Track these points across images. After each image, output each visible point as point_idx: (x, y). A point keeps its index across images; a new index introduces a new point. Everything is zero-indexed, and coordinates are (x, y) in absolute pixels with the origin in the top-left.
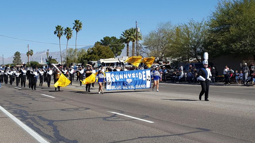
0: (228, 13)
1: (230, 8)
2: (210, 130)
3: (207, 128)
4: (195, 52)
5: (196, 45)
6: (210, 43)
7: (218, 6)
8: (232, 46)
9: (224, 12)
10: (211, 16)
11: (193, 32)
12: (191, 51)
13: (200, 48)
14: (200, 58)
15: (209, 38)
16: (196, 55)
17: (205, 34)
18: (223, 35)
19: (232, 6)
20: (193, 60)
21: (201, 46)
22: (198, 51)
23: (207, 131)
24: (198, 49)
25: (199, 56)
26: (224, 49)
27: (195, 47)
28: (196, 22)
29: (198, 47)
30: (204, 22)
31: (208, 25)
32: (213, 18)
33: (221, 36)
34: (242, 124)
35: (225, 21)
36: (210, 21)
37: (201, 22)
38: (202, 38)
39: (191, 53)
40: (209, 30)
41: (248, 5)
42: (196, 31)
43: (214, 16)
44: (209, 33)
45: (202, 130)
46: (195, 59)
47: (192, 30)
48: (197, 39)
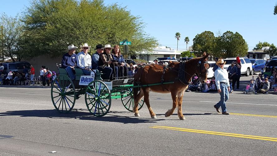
0: (44, 10)
1: (46, 4)
2: (12, 137)
3: (9, 135)
4: (10, 51)
5: (11, 43)
6: (26, 41)
7: (32, 1)
8: (48, 45)
9: (39, 8)
10: (26, 12)
11: (6, 28)
12: (4, 49)
13: (14, 46)
14: (15, 57)
15: (24, 35)
16: (11, 54)
17: (21, 31)
18: (39, 33)
19: (48, 2)
20: (6, 60)
21: (15, 44)
22: (13, 50)
23: (8, 138)
24: (13, 48)
25: (15, 55)
26: (40, 48)
27: (9, 45)
28: (9, 16)
29: (13, 45)
30: (19, 17)
31: (23, 21)
32: (29, 14)
33: (38, 34)
34: (49, 128)
35: (42, 18)
36: (25, 17)
37: (15, 18)
38: (17, 35)
39: (5, 51)
40: (24, 27)
41: (64, 3)
42: (10, 27)
43: (29, 12)
44: (24, 30)
45: (4, 138)
46: (10, 58)
47: (6, 26)
48: (11, 36)
